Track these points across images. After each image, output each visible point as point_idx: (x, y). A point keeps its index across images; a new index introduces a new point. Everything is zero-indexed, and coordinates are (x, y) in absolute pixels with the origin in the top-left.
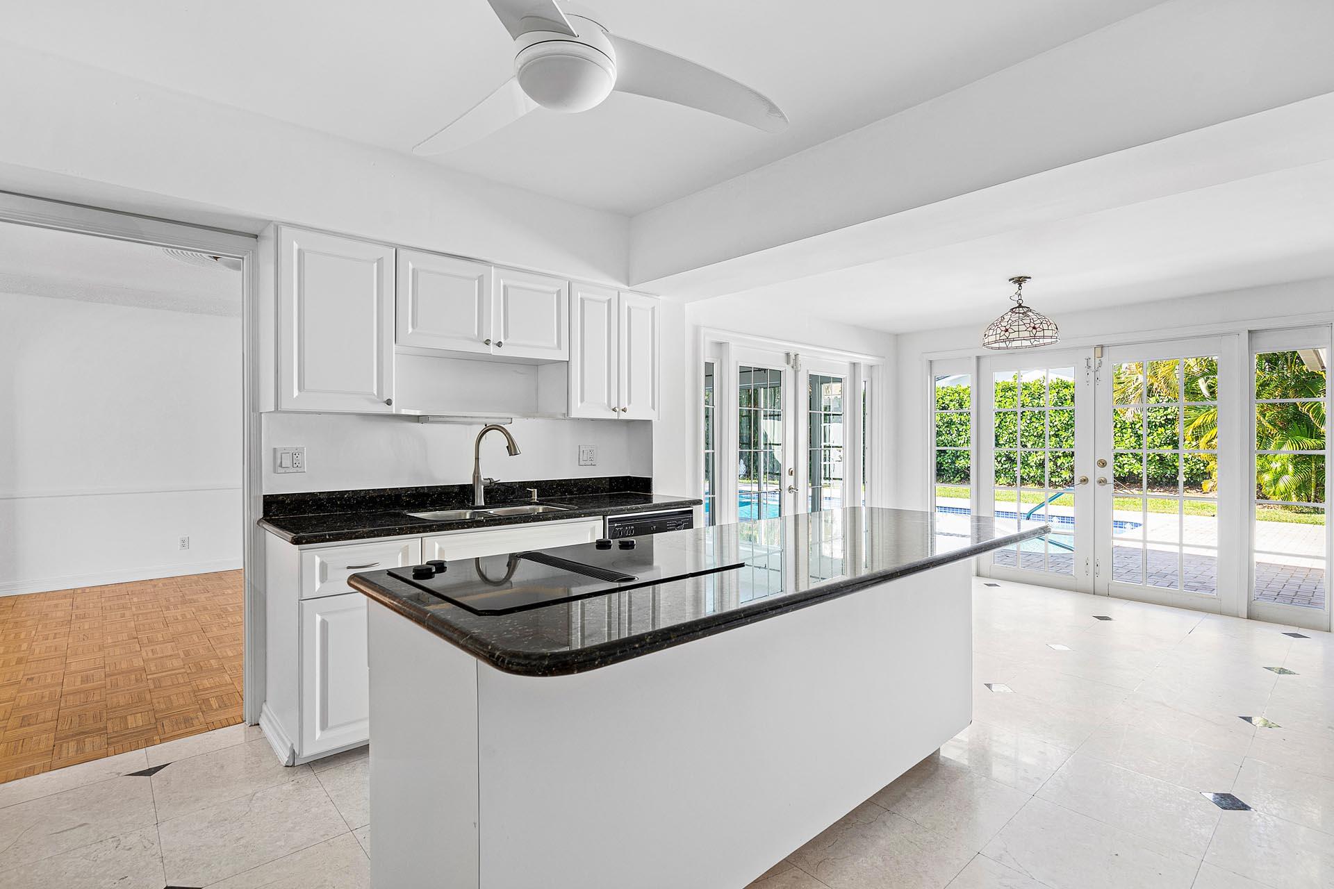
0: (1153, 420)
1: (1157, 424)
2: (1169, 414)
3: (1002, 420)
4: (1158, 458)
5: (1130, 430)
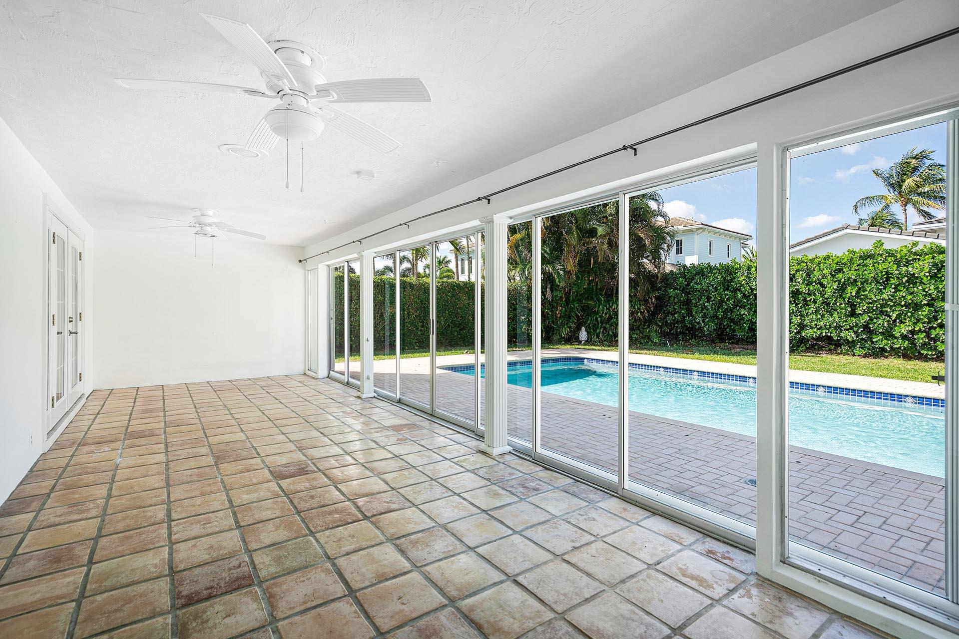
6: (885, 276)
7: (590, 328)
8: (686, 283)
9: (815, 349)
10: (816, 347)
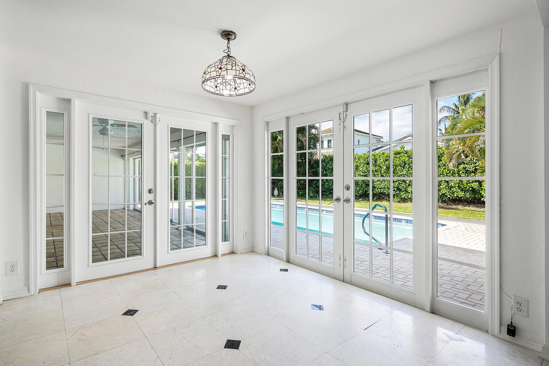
0: (469, 169)
1: (471, 171)
2: (477, 166)
3: (395, 169)
4: (471, 189)
5: (457, 175)
6: (404, 163)
7: (279, 188)
8: (326, 165)
9: (381, 199)
10: (381, 198)
